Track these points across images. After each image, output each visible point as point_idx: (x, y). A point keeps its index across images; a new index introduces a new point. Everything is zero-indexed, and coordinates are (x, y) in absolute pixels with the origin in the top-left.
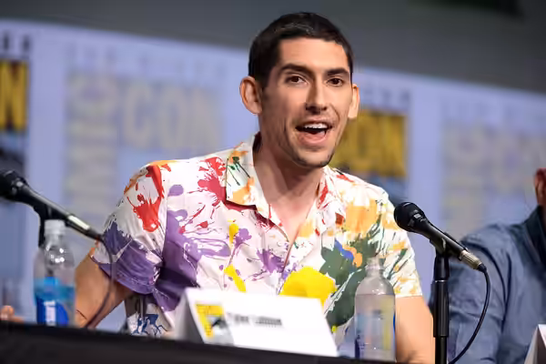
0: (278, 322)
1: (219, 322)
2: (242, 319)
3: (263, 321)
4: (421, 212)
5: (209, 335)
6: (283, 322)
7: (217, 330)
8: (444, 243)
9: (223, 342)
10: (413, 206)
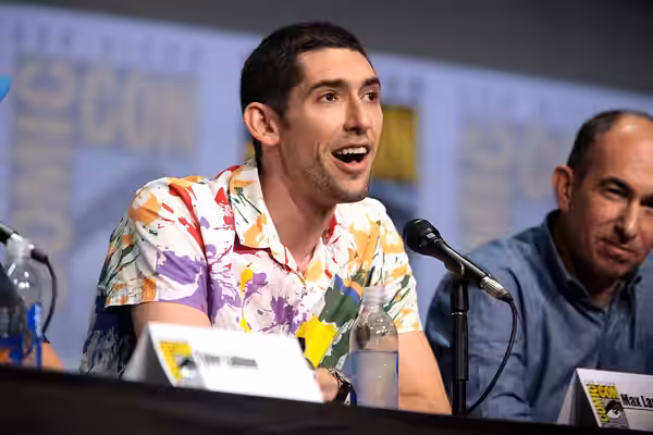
0: (252, 363)
1: (187, 362)
2: (212, 359)
3: (236, 362)
4: (436, 232)
5: (177, 377)
6: (258, 362)
7: (185, 372)
8: (463, 268)
9: (194, 384)
10: (425, 224)
